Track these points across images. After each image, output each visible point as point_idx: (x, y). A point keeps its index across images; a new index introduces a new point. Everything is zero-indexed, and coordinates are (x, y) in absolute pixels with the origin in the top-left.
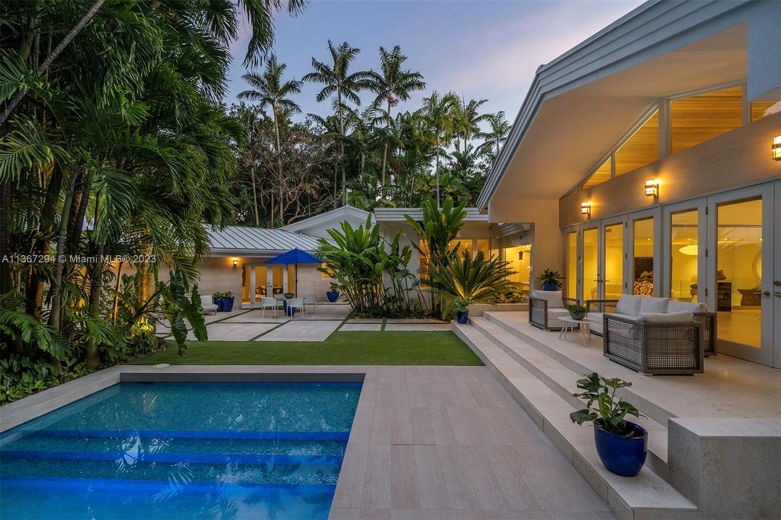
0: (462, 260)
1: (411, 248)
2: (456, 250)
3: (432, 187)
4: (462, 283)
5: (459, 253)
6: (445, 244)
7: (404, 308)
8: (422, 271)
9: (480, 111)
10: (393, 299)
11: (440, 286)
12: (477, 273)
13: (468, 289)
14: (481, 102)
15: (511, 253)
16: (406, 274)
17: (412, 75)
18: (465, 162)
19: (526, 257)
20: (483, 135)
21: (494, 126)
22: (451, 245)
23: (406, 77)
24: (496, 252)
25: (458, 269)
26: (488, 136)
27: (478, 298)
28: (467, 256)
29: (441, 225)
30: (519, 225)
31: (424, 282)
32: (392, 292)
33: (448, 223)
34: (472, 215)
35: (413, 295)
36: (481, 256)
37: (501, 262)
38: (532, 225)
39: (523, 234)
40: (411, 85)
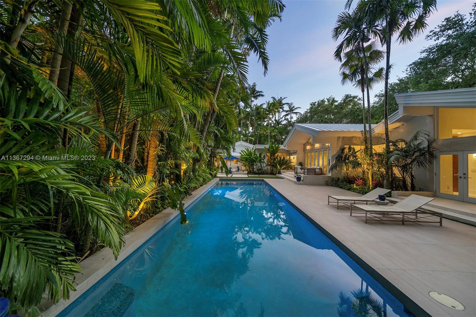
0: (279, 159)
1: (266, 155)
2: (277, 156)
3: (267, 133)
4: (279, 165)
5: (278, 157)
6: (275, 155)
7: (263, 172)
8: (268, 162)
9: (283, 102)
10: (260, 170)
11: (273, 166)
12: (283, 163)
13: (281, 167)
14: (285, 98)
15: (292, 157)
16: (264, 162)
17: (259, 92)
18: (278, 123)
19: (295, 158)
20: (285, 111)
21: (290, 107)
22: (276, 155)
23: (258, 92)
24: (288, 157)
25: (278, 161)
26: (287, 111)
27: (283, 169)
28: (280, 158)
29: (274, 150)
30: (294, 151)
31: (269, 165)
32: (260, 167)
33: (276, 149)
34: (282, 147)
35: (265, 168)
36: (284, 158)
37: (290, 160)
38: (297, 151)
39: (295, 153)
40: (259, 95)
